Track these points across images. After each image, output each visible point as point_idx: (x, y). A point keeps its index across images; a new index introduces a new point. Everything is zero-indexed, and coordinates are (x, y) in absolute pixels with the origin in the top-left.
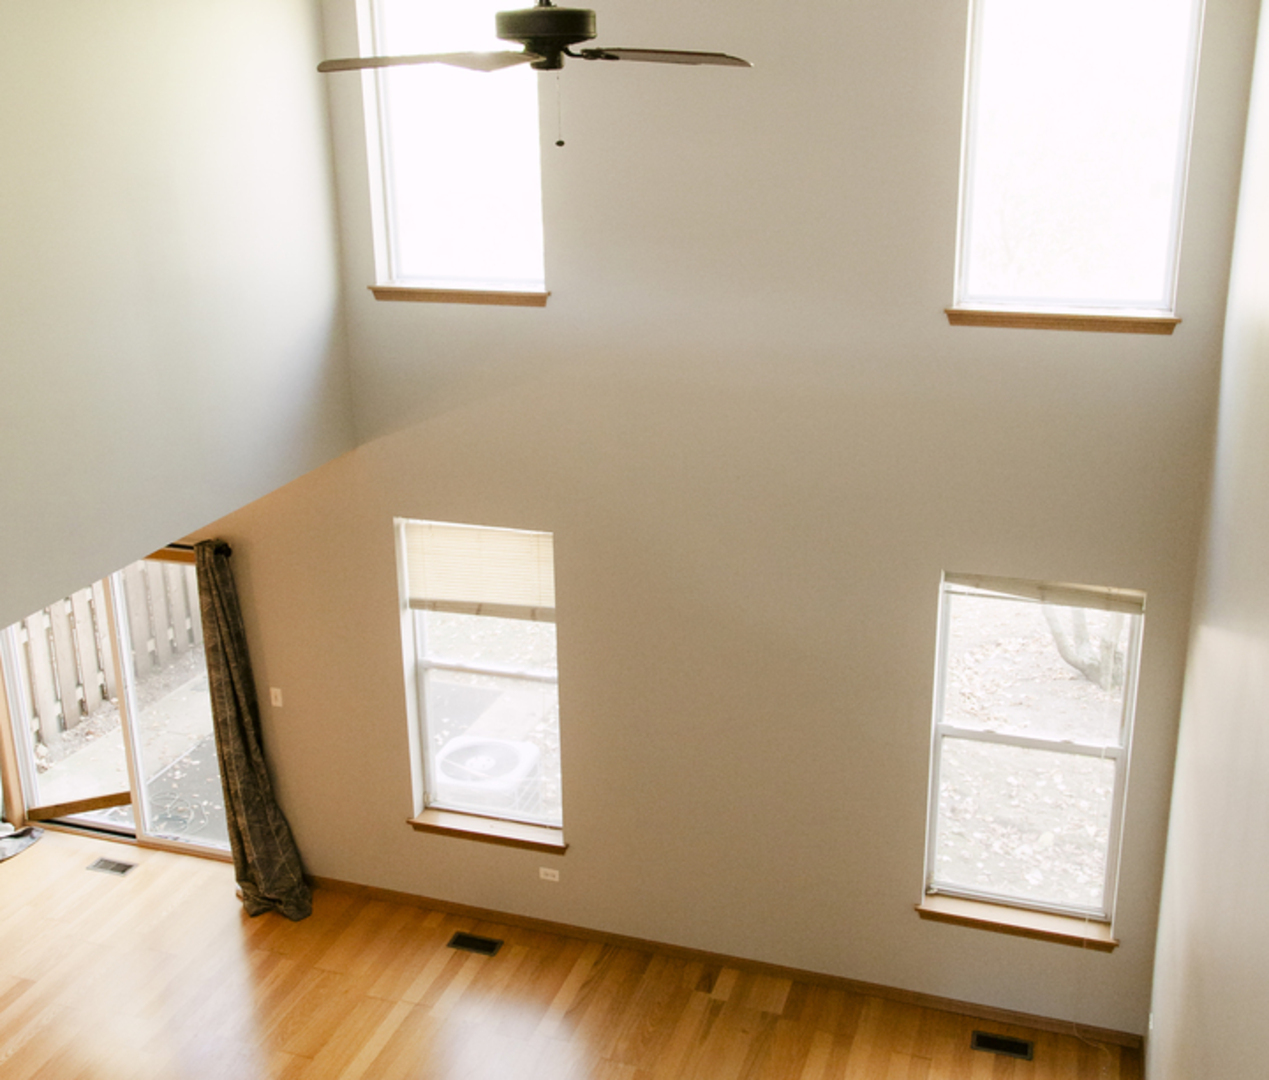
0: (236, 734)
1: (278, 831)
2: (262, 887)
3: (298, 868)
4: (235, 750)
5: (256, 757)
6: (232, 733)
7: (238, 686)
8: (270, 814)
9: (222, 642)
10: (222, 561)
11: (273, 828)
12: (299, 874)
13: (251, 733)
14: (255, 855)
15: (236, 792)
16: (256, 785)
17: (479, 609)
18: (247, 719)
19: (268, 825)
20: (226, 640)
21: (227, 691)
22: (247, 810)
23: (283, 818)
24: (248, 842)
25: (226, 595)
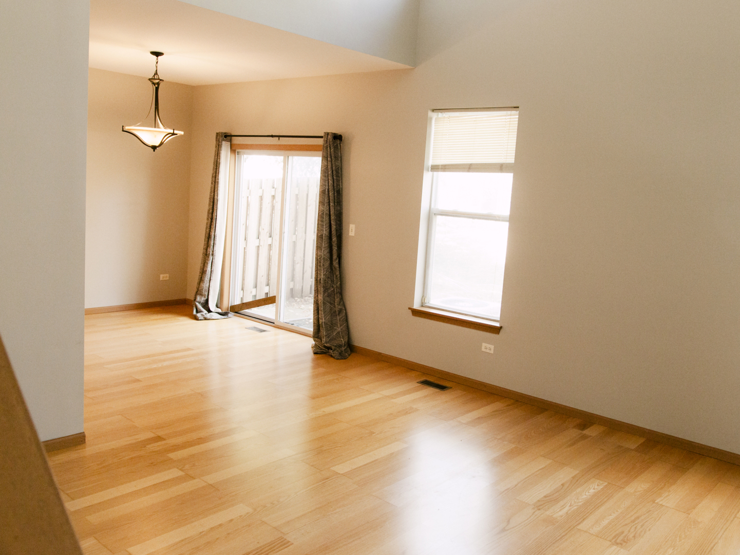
0: (327, 245)
1: (340, 311)
2: (324, 340)
3: (347, 337)
4: (324, 255)
5: (335, 264)
6: (325, 244)
7: (333, 218)
8: (337, 300)
9: (328, 189)
10: (337, 145)
11: (337, 309)
12: (346, 340)
13: (335, 249)
14: (323, 320)
15: (320, 279)
16: (332, 281)
17: (470, 168)
18: (334, 239)
19: (335, 307)
20: (331, 188)
21: (326, 218)
22: (324, 292)
23: (344, 305)
24: (321, 311)
25: (336, 166)
